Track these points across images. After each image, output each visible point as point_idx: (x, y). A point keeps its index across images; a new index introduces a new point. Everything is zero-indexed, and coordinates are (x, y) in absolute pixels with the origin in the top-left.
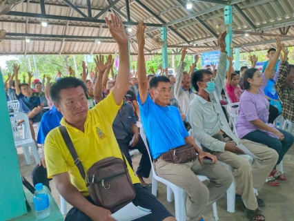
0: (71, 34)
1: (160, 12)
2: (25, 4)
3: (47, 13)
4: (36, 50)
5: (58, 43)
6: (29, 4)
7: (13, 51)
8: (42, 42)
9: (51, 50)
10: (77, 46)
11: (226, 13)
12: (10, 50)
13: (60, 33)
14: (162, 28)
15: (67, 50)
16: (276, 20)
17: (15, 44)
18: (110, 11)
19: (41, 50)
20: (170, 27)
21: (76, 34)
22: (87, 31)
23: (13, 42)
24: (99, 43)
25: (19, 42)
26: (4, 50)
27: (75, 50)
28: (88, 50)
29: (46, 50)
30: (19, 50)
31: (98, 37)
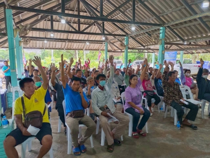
0: (71, 38)
1: (125, 27)
2: (45, 22)
3: (54, 29)
4: (51, 47)
5: (64, 43)
6: (47, 22)
7: (38, 47)
8: (54, 43)
9: (60, 47)
10: (75, 45)
11: (161, 31)
12: (36, 46)
13: (65, 38)
14: (125, 37)
15: (69, 47)
16: (197, 37)
17: (39, 43)
18: (95, 25)
19: (54, 47)
20: (131, 37)
21: (74, 38)
22: (82, 37)
23: (38, 42)
24: (88, 44)
25: (41, 42)
26: (33, 46)
27: (74, 48)
28: (82, 48)
29: (57, 47)
30: (41, 47)
31: (88, 41)
